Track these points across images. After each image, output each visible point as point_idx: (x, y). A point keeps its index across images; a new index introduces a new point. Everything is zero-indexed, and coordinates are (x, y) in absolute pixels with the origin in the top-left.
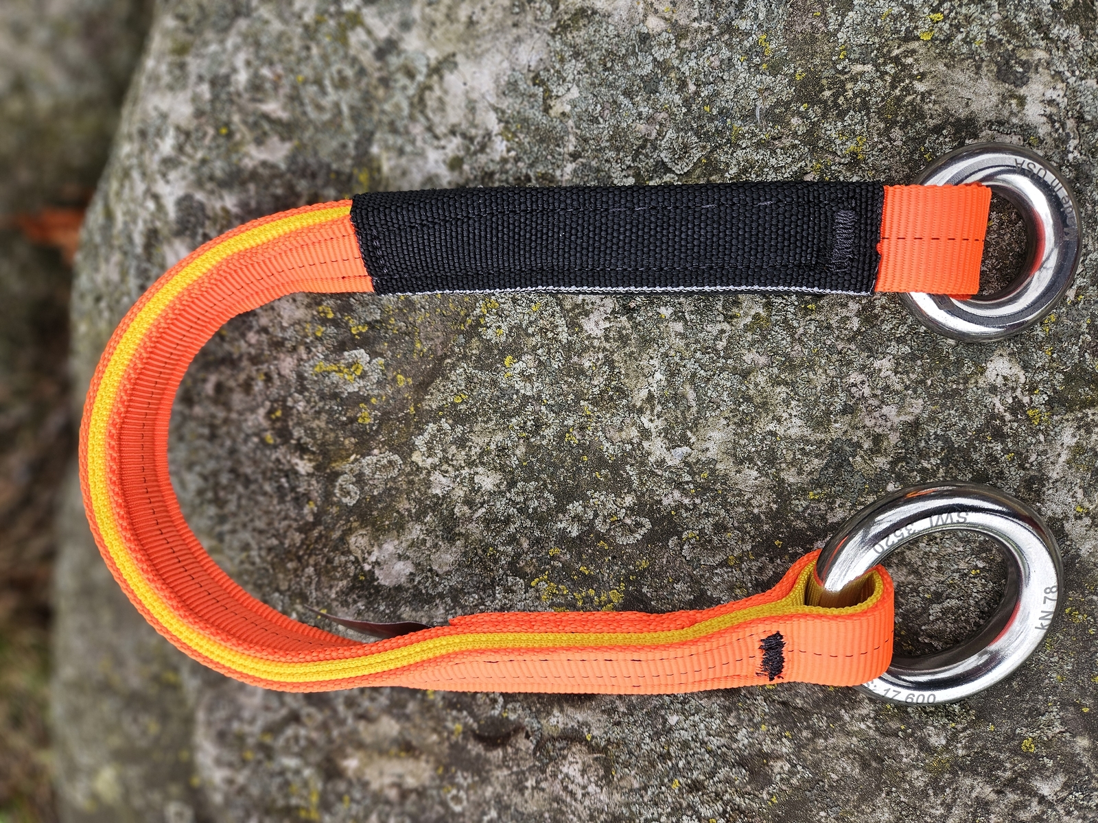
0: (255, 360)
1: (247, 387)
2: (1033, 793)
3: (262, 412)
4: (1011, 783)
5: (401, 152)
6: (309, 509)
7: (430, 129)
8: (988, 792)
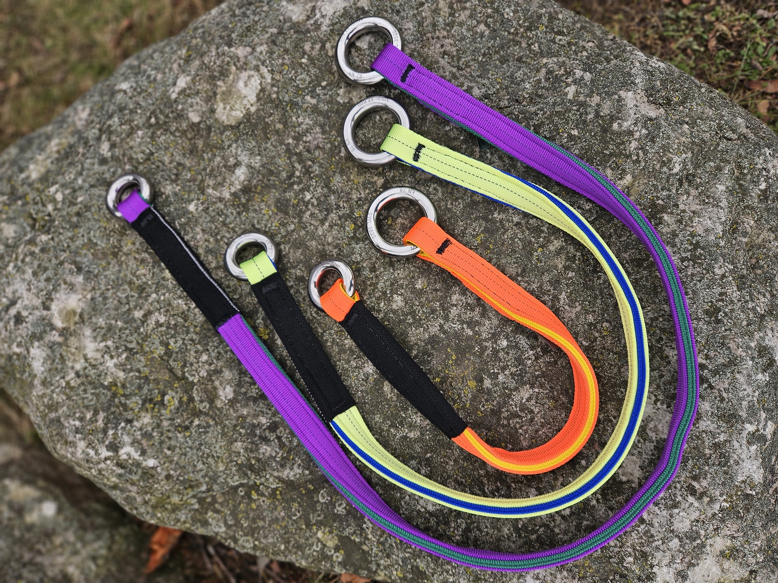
0: (162, 434)
1: (170, 438)
2: (309, 201)
3: (178, 435)
4: (306, 207)
5: (106, 374)
6: (212, 423)
7: (101, 364)
8: (308, 213)
